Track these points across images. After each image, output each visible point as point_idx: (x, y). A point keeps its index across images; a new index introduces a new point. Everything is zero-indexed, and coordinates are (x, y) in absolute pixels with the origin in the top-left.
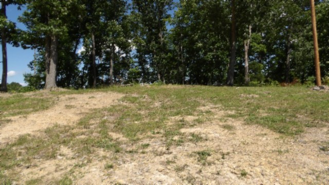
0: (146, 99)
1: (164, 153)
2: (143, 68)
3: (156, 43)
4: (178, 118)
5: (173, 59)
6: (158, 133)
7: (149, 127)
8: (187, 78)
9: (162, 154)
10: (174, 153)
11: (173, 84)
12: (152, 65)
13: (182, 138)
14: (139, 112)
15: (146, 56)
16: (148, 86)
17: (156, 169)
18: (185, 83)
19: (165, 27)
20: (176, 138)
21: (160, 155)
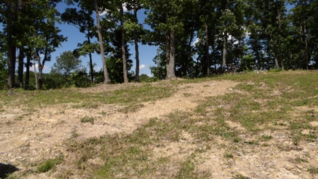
0: (264, 86)
1: (292, 148)
2: (257, 55)
3: (274, 26)
4: (305, 108)
5: (293, 42)
6: (282, 125)
7: (269, 117)
8: (312, 63)
9: (288, 149)
10: (305, 150)
11: (294, 70)
12: (268, 50)
13: (314, 133)
14: (256, 101)
15: (261, 41)
16: (265, 72)
17: (282, 166)
18: (310, 68)
19: (285, 8)
20: (306, 132)
21: (287, 150)
